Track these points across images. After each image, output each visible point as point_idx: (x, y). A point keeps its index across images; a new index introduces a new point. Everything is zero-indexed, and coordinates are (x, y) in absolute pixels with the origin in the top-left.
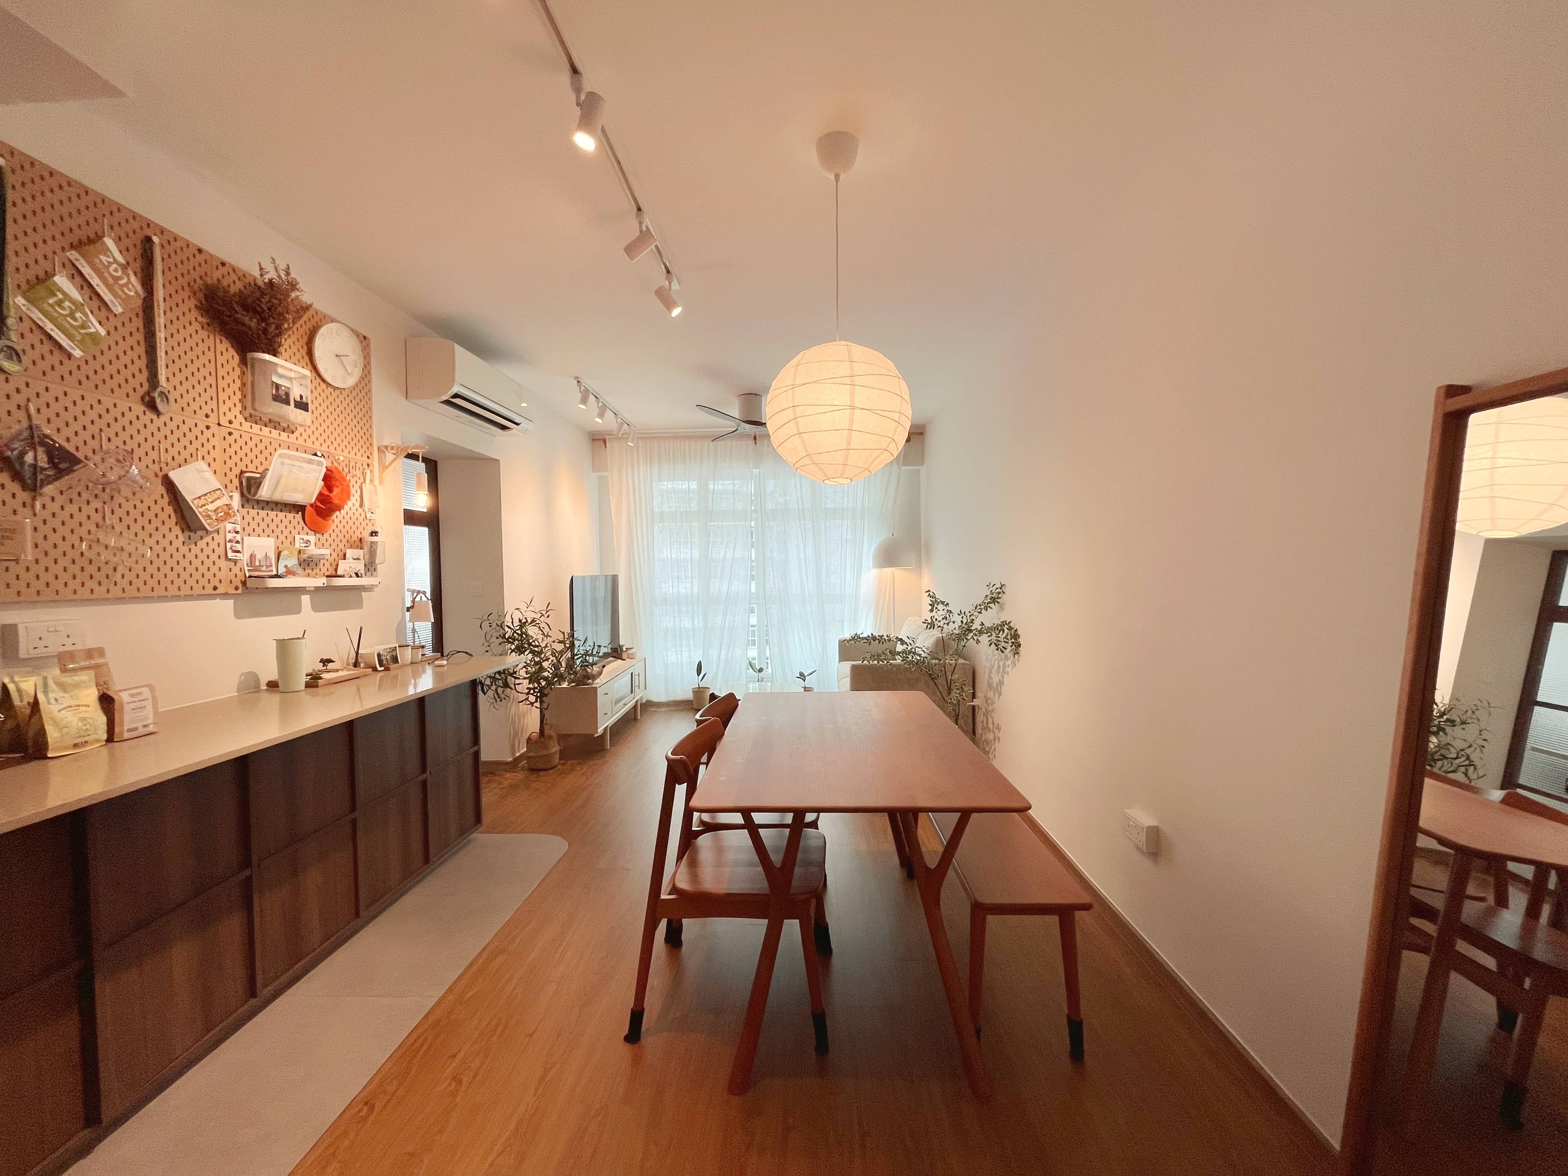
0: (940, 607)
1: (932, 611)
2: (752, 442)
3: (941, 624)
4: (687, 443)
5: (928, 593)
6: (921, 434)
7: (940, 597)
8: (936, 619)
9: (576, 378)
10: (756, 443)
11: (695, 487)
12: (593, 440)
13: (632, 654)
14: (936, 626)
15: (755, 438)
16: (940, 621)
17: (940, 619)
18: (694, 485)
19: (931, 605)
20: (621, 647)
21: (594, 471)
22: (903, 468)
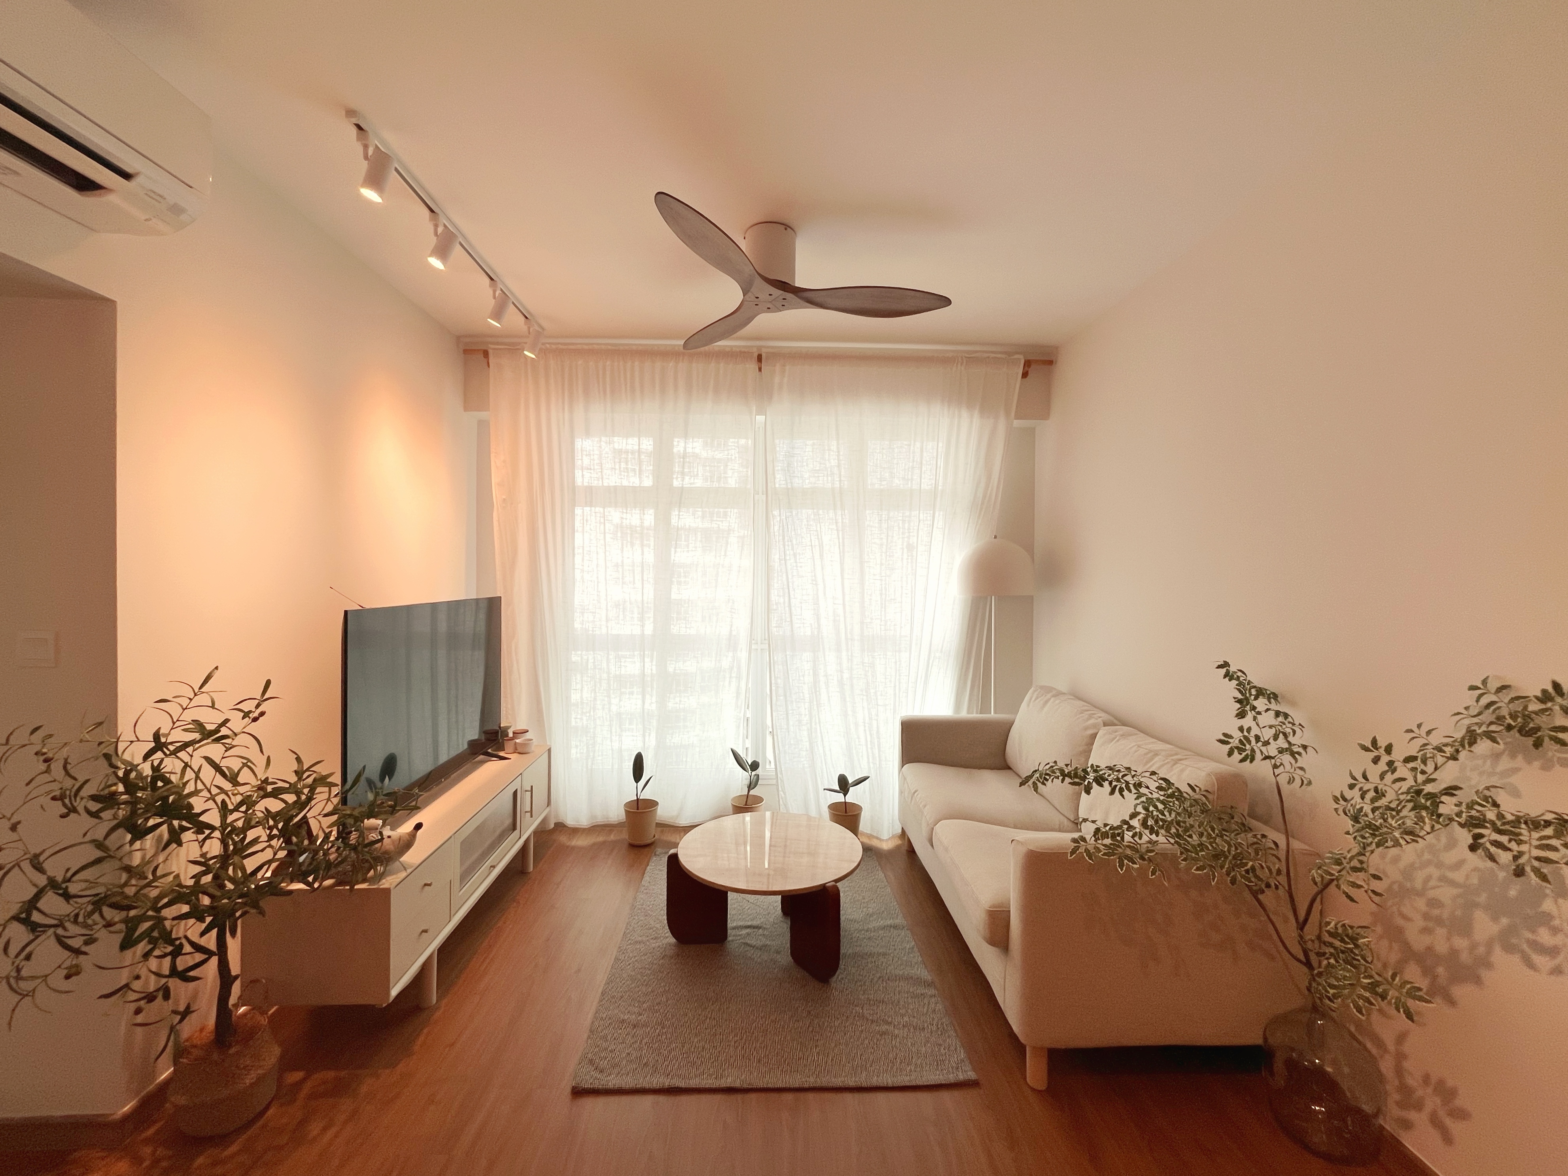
0: (1261, 704)
1: (1241, 715)
2: (753, 366)
3: (1272, 750)
4: (637, 363)
5: (1224, 671)
6: (1051, 363)
7: (1256, 678)
8: (1257, 738)
9: (350, 113)
10: (760, 369)
11: (651, 448)
12: (466, 351)
13: (524, 745)
14: (1258, 756)
15: (760, 358)
16: (1266, 743)
17: (1268, 734)
18: (647, 444)
19: (1239, 701)
20: (504, 732)
21: (466, 409)
22: (1017, 423)
